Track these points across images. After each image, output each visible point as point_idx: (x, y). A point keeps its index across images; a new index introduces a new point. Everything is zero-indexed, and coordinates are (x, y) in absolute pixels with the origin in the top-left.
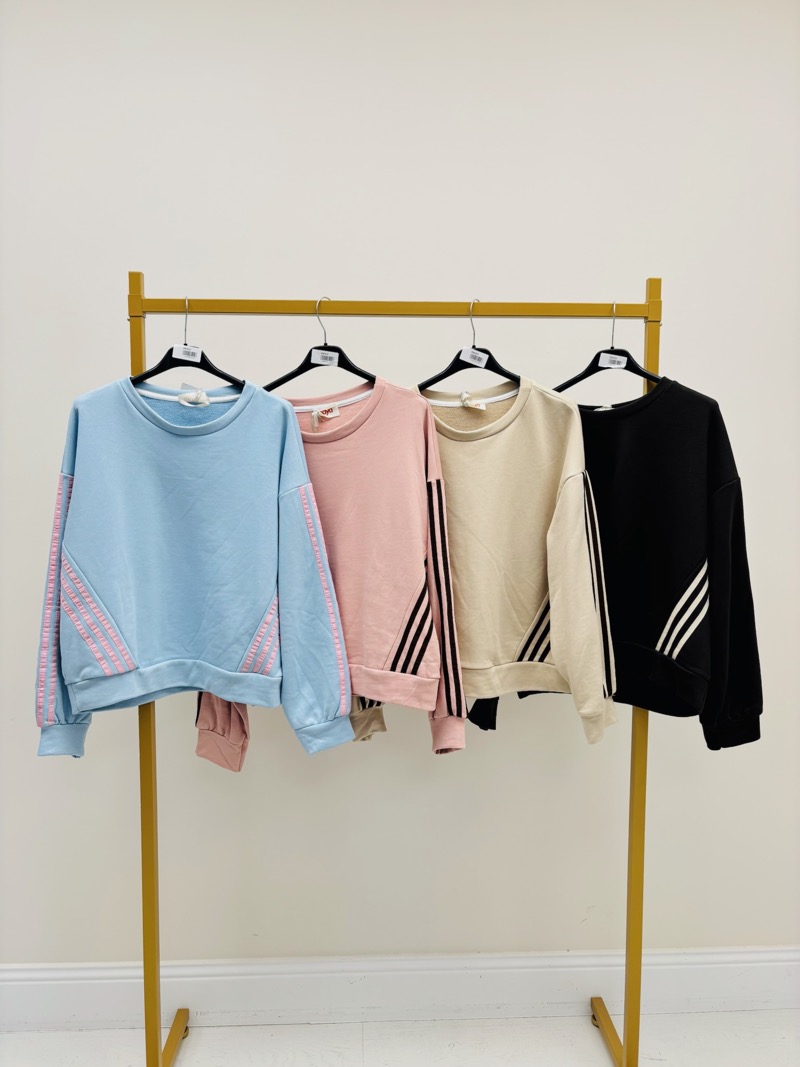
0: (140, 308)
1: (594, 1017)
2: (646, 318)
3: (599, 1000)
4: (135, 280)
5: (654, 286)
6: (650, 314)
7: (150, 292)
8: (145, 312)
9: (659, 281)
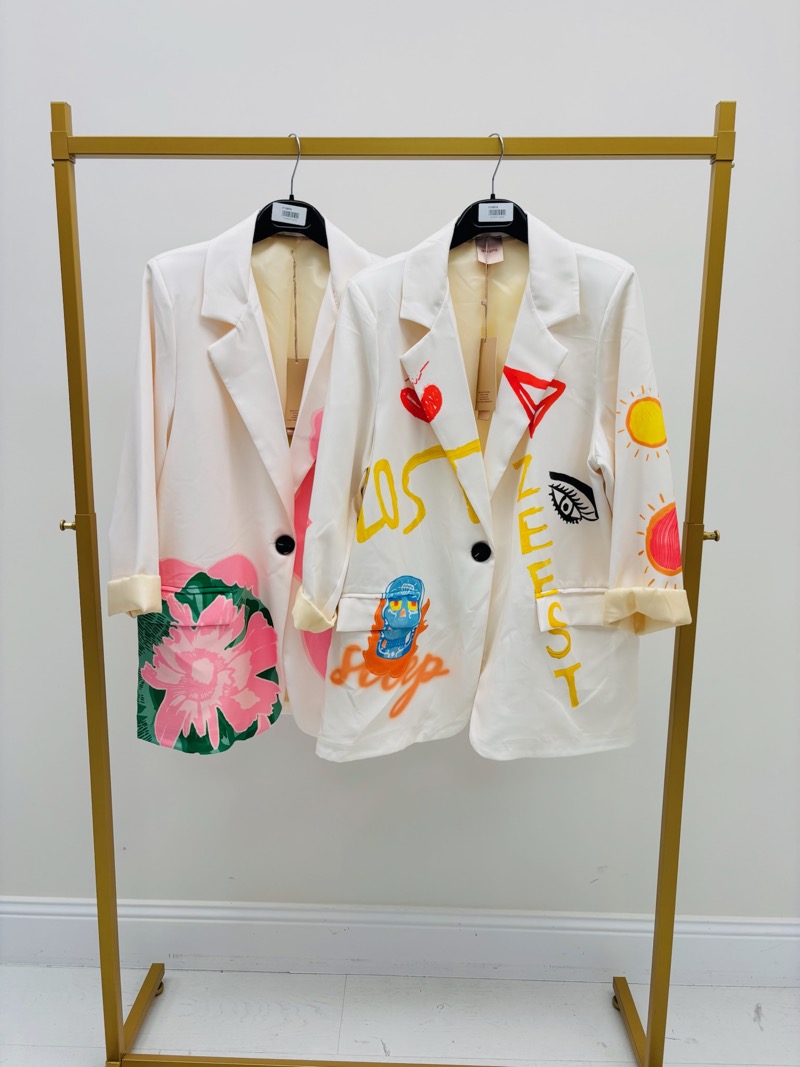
0: (67, 150)
1: (615, 998)
2: (713, 157)
3: (623, 980)
4: (60, 113)
5: (726, 113)
6: (719, 152)
7: (80, 129)
8: (73, 156)
9: (734, 104)
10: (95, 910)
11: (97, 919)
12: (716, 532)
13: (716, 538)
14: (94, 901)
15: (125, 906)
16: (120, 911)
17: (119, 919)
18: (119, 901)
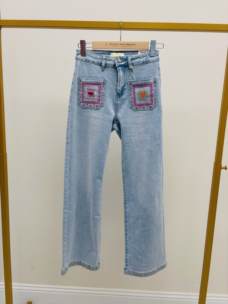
10: (4, 287)
11: (5, 290)
12: (226, 166)
13: (226, 169)
14: (4, 283)
15: (15, 286)
16: (13, 287)
17: (13, 290)
18: (13, 284)
